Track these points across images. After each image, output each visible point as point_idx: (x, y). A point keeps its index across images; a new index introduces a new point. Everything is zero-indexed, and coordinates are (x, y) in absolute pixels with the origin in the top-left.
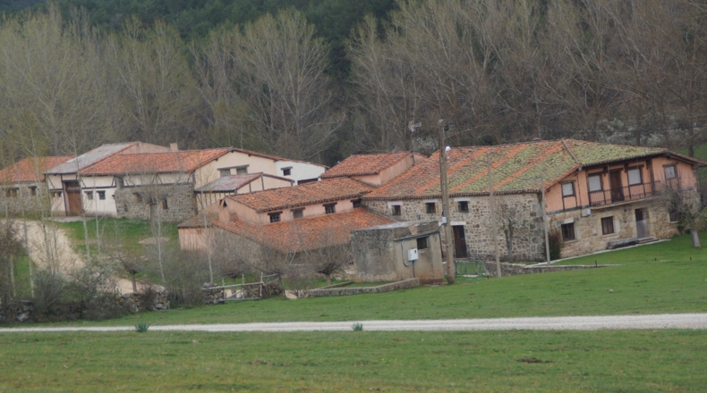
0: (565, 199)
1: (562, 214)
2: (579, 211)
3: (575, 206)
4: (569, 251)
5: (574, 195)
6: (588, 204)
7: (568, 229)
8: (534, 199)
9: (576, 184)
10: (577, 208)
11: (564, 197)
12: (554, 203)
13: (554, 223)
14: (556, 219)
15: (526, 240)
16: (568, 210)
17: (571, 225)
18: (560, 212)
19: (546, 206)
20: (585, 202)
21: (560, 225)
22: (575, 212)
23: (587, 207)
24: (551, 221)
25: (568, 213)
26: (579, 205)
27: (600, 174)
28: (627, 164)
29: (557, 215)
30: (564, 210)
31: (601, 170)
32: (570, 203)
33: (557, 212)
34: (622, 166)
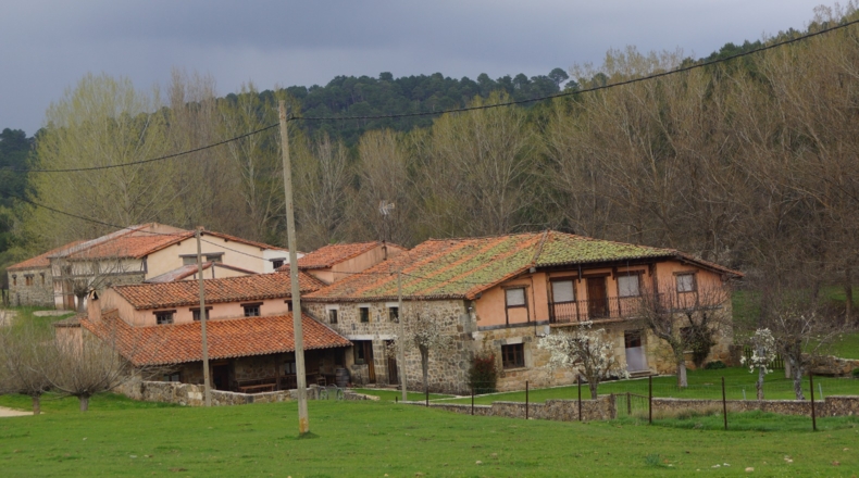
0: (510, 310)
1: (504, 331)
2: (532, 328)
3: (526, 320)
4: (511, 383)
5: (525, 305)
6: (547, 318)
7: (515, 352)
8: (460, 307)
9: (529, 290)
10: (529, 324)
11: (507, 307)
12: (491, 313)
13: (490, 343)
14: (493, 337)
15: (454, 364)
16: (514, 326)
17: (520, 347)
18: (501, 327)
19: (478, 318)
20: (543, 315)
21: (500, 346)
22: (525, 330)
23: (545, 323)
24: (485, 339)
25: (513, 330)
26: (532, 319)
27: (572, 279)
28: (617, 267)
29: (496, 332)
30: (507, 326)
31: (574, 274)
32: (518, 316)
33: (495, 328)
34: (610, 270)
